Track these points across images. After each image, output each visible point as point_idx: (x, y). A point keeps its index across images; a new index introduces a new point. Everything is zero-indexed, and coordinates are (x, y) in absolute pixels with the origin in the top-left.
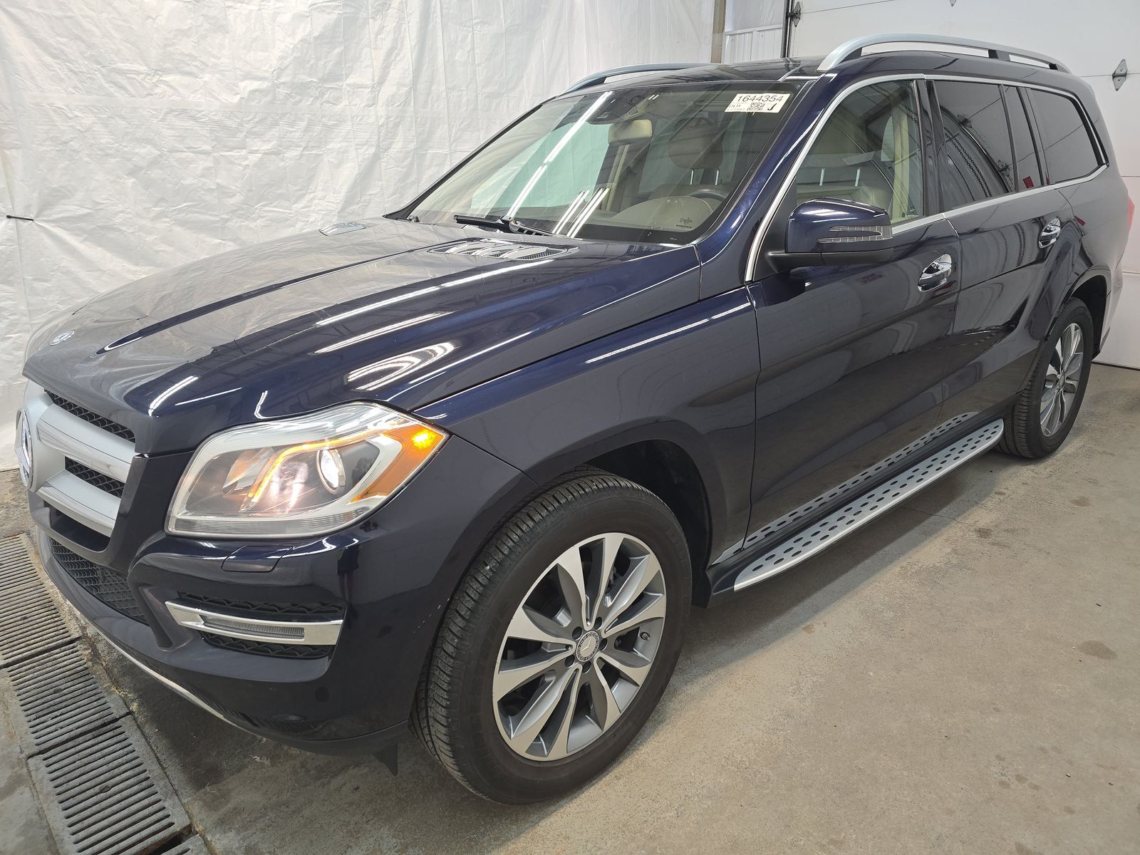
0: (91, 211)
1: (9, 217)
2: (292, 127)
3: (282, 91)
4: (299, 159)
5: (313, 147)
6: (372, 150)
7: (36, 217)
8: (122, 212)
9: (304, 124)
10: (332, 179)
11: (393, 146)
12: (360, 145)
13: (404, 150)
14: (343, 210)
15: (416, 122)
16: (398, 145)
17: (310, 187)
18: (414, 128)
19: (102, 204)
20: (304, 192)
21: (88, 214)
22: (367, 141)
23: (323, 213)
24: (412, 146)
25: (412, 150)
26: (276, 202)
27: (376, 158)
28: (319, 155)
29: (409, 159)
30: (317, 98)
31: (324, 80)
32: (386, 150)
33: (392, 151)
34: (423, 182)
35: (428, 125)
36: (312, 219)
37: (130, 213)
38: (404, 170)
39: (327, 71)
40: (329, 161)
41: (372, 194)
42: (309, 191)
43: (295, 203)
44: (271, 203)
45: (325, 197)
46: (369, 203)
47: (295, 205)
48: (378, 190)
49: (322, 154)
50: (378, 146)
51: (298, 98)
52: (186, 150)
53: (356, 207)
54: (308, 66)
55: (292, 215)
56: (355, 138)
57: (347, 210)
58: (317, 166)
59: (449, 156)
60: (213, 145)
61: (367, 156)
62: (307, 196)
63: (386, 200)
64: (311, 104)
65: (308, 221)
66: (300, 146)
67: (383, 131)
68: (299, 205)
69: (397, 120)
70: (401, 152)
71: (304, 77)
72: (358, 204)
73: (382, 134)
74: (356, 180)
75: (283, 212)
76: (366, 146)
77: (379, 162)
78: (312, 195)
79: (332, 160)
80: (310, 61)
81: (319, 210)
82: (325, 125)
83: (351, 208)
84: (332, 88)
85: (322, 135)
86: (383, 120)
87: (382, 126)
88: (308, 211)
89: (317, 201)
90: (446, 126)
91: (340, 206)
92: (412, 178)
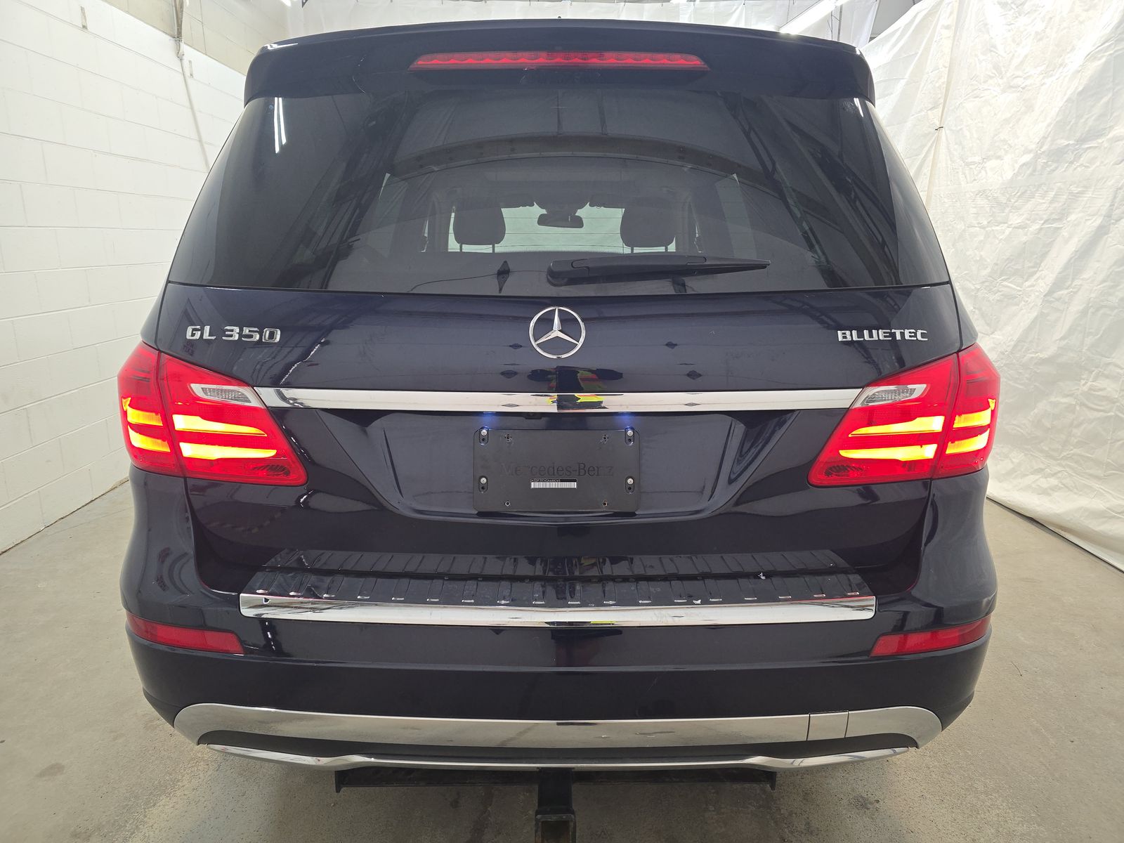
2: (1043, 199)
3: (1042, 160)
4: (1038, 233)
9: (1052, 194)
22: (1099, 210)
30: (1072, 163)
31: (1082, 140)
39: (1087, 129)
44: (1009, 279)
46: (1079, 290)
51: (1054, 165)
53: (1065, 292)
54: (1068, 128)
55: (1021, 293)
58: (1054, 241)
60: (989, 220)
63: (1095, 288)
64: (1065, 171)
66: (1041, 219)
71: (1063, 141)
72: (1067, 289)
74: (1071, 259)
75: (1014, 289)
76: (1095, 217)
80: (1070, 122)
82: (1071, 193)
84: (1090, 148)
85: (1066, 205)
88: (1032, 290)
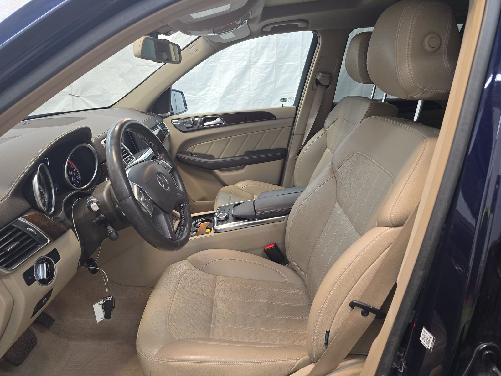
0: (102, 93)
1: (70, 94)
5: (211, 62)
6: (245, 63)
7: (80, 95)
8: (116, 94)
10: (220, 80)
11: (260, 61)
12: (237, 60)
13: (266, 63)
14: (224, 97)
15: (277, 45)
16: (262, 60)
17: (208, 84)
18: (275, 49)
19: (107, 90)
20: (204, 86)
21: (101, 95)
23: (212, 98)
24: (272, 60)
25: (271, 63)
26: (189, 92)
27: (247, 68)
28: (214, 66)
29: (270, 69)
32: (255, 63)
33: (259, 64)
34: (279, 82)
35: (286, 47)
36: (206, 101)
37: (119, 94)
38: (265, 75)
40: (219, 70)
41: (243, 89)
42: (207, 86)
43: (199, 92)
45: (215, 90)
47: (199, 93)
48: (247, 86)
49: (216, 66)
50: (249, 61)
52: (145, 65)
56: (235, 56)
57: (226, 97)
59: (300, 67)
61: (241, 67)
62: (206, 89)
65: (205, 102)
67: (254, 52)
68: (200, 94)
69: (265, 45)
70: (264, 64)
73: (252, 54)
77: (249, 70)
78: (208, 88)
79: (221, 69)
81: (210, 97)
83: (228, 96)
86: (254, 45)
87: (253, 49)
89: (210, 92)
90: (300, 47)
91: (221, 95)
92: (271, 80)
